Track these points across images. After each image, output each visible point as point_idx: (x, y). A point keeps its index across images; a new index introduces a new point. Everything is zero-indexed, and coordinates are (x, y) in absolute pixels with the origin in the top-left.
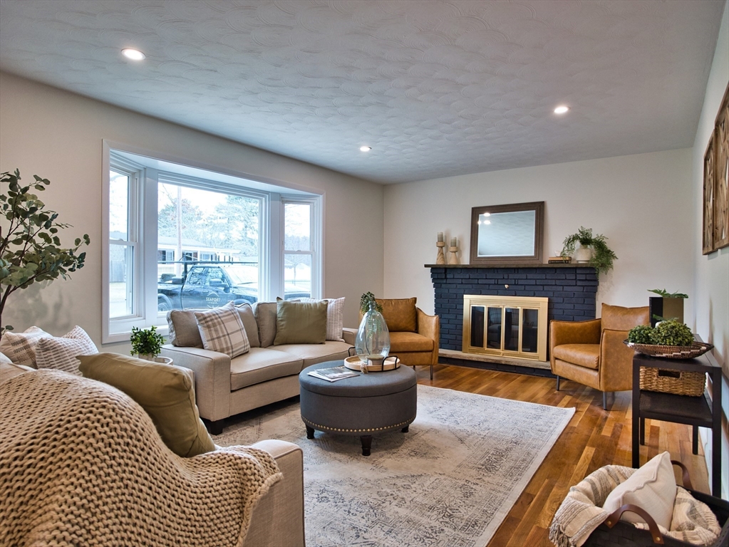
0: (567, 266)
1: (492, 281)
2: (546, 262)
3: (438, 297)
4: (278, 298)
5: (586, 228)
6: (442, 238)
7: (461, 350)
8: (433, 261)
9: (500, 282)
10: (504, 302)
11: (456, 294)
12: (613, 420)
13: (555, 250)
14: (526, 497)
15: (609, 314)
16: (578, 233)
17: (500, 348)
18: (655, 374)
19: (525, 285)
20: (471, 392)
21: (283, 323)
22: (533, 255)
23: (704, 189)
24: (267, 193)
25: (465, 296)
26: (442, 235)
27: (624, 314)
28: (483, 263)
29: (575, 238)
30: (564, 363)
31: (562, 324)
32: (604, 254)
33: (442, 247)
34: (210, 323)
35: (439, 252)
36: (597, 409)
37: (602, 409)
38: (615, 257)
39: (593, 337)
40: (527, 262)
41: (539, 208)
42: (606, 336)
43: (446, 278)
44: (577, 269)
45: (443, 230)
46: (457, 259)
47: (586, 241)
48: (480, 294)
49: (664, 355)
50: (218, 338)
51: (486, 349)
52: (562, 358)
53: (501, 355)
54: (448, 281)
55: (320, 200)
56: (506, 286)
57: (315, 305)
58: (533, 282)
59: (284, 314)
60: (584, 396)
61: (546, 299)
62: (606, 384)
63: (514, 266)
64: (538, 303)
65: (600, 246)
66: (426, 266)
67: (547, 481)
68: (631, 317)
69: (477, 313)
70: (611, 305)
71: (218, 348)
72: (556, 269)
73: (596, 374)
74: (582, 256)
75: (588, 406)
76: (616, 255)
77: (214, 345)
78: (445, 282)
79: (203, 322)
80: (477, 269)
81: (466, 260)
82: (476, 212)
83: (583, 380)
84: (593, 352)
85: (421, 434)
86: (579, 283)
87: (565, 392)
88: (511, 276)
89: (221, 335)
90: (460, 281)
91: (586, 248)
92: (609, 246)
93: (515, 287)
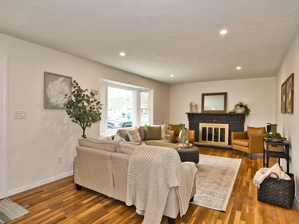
0: (235, 114)
1: (209, 119)
2: (228, 112)
3: (190, 124)
4: (146, 125)
5: (242, 102)
6: (191, 104)
7: (198, 142)
8: (188, 112)
9: (212, 119)
10: (213, 126)
11: (197, 123)
12: (254, 162)
13: (231, 108)
14: (237, 180)
15: (250, 130)
16: (239, 103)
17: (212, 141)
18: (271, 146)
19: (221, 120)
20: (207, 155)
21: (148, 133)
22: (223, 110)
23: (282, 94)
24: (136, 89)
25: (200, 124)
26: (191, 103)
27: (255, 130)
28: (206, 112)
29: (238, 105)
30: (236, 145)
31: (235, 133)
32: (247, 111)
33: (191, 107)
34: (133, 133)
35: (190, 108)
36: (248, 159)
37: (250, 159)
38: (251, 111)
39: (245, 137)
40: (221, 112)
41: (225, 94)
42: (251, 136)
43: (193, 118)
44: (238, 115)
45: (191, 101)
46: (197, 111)
47: (241, 106)
48: (205, 123)
49: (275, 141)
50: (135, 138)
51: (207, 141)
52: (236, 144)
53: (213, 143)
54: (194, 118)
55: (152, 91)
56: (214, 120)
57: (158, 127)
58: (224, 119)
59: (148, 130)
60: (243, 155)
61: (228, 125)
62: (251, 151)
63: (217, 114)
64: (225, 126)
65: (246, 107)
66: (186, 113)
67: (241, 177)
68: (257, 131)
69: (204, 129)
70: (250, 127)
71: (135, 141)
72: (231, 115)
73: (248, 148)
74: (240, 111)
75: (245, 158)
76: (251, 110)
77: (134, 140)
78: (192, 118)
79: (131, 133)
80: (204, 114)
81: (200, 111)
82: (203, 95)
83: (243, 150)
84: (247, 141)
85: (199, 166)
86: (239, 119)
87: (236, 154)
88: (216, 117)
89: (136, 137)
90: (198, 119)
91: (241, 108)
92: (249, 107)
93: (217, 121)
